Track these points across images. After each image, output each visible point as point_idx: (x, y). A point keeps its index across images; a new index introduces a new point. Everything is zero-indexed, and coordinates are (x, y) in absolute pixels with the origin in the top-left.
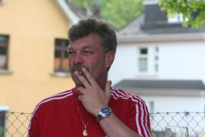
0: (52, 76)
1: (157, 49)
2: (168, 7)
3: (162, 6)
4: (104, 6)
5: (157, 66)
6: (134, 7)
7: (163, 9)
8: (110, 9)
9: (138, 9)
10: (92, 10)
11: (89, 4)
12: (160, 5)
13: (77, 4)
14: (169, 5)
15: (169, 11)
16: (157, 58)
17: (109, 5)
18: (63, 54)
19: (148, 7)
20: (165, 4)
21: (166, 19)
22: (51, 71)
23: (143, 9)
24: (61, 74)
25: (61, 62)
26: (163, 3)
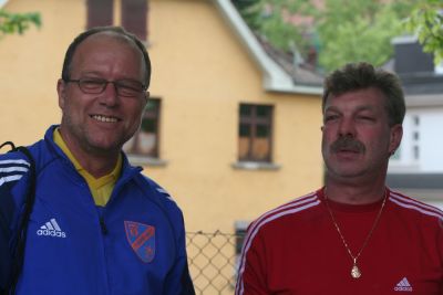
0: (235, 168)
1: (417, 121)
2: (435, 45)
3: (425, 44)
4: (324, 47)
5: (416, 149)
6: (376, 48)
7: (426, 49)
8: (335, 52)
9: (383, 52)
10: (302, 55)
11: (297, 43)
12: (421, 42)
13: (277, 45)
14: (438, 42)
15: (437, 53)
16: (416, 136)
17: (331, 45)
18: (253, 130)
19: (399, 47)
20: (430, 41)
21: (431, 67)
22: (234, 159)
23: (392, 51)
24: (251, 165)
25: (251, 144)
26: (426, 39)
